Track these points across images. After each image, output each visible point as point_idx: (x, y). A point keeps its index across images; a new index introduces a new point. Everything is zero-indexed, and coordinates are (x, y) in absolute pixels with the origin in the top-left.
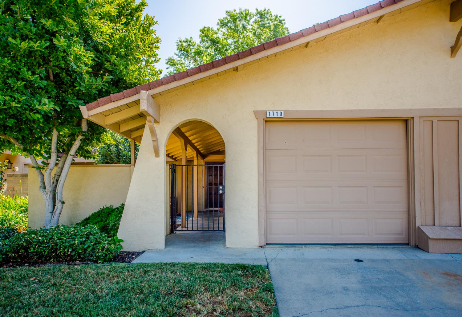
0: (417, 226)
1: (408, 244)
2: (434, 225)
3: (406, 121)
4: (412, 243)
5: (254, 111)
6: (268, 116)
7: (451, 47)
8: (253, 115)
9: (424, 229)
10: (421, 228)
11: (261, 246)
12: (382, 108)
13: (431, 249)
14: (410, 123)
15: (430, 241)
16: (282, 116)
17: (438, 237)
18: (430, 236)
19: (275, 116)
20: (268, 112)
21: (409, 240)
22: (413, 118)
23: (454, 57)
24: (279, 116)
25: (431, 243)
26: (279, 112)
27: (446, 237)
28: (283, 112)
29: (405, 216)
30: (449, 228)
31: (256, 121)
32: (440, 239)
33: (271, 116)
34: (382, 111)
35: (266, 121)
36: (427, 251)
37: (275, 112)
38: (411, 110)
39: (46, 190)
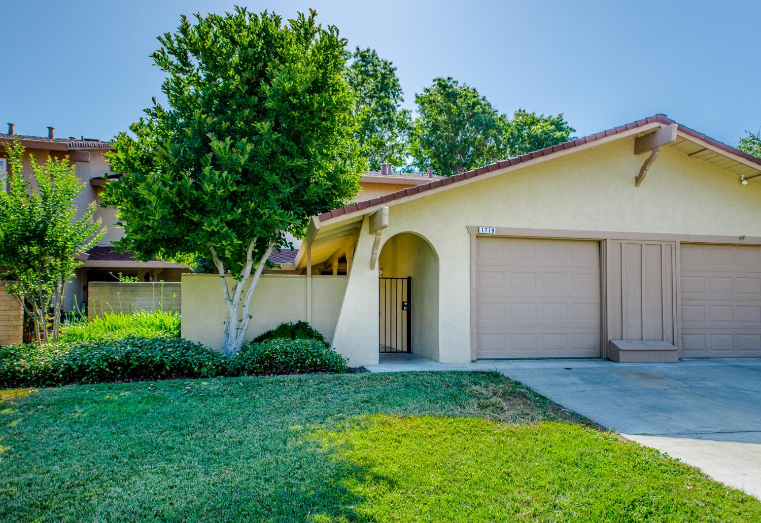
0: (609, 340)
1: (600, 358)
2: (622, 339)
3: (599, 242)
4: (604, 356)
5: (467, 227)
6: (481, 232)
7: (636, 177)
8: (466, 230)
9: (615, 342)
10: (613, 341)
11: (473, 361)
12: (580, 229)
13: (621, 360)
14: (603, 245)
15: (620, 352)
16: (494, 233)
17: (627, 349)
18: (621, 348)
19: (488, 232)
20: (481, 229)
21: (601, 354)
22: (606, 240)
23: (638, 186)
24: (491, 233)
25: (621, 354)
26: (491, 229)
27: (633, 349)
28: (495, 229)
29: (598, 330)
30: (634, 341)
31: (468, 237)
32: (628, 350)
33: (484, 232)
34: (581, 232)
35: (477, 237)
36: (618, 361)
37: (488, 229)
38: (604, 232)
39: (234, 302)
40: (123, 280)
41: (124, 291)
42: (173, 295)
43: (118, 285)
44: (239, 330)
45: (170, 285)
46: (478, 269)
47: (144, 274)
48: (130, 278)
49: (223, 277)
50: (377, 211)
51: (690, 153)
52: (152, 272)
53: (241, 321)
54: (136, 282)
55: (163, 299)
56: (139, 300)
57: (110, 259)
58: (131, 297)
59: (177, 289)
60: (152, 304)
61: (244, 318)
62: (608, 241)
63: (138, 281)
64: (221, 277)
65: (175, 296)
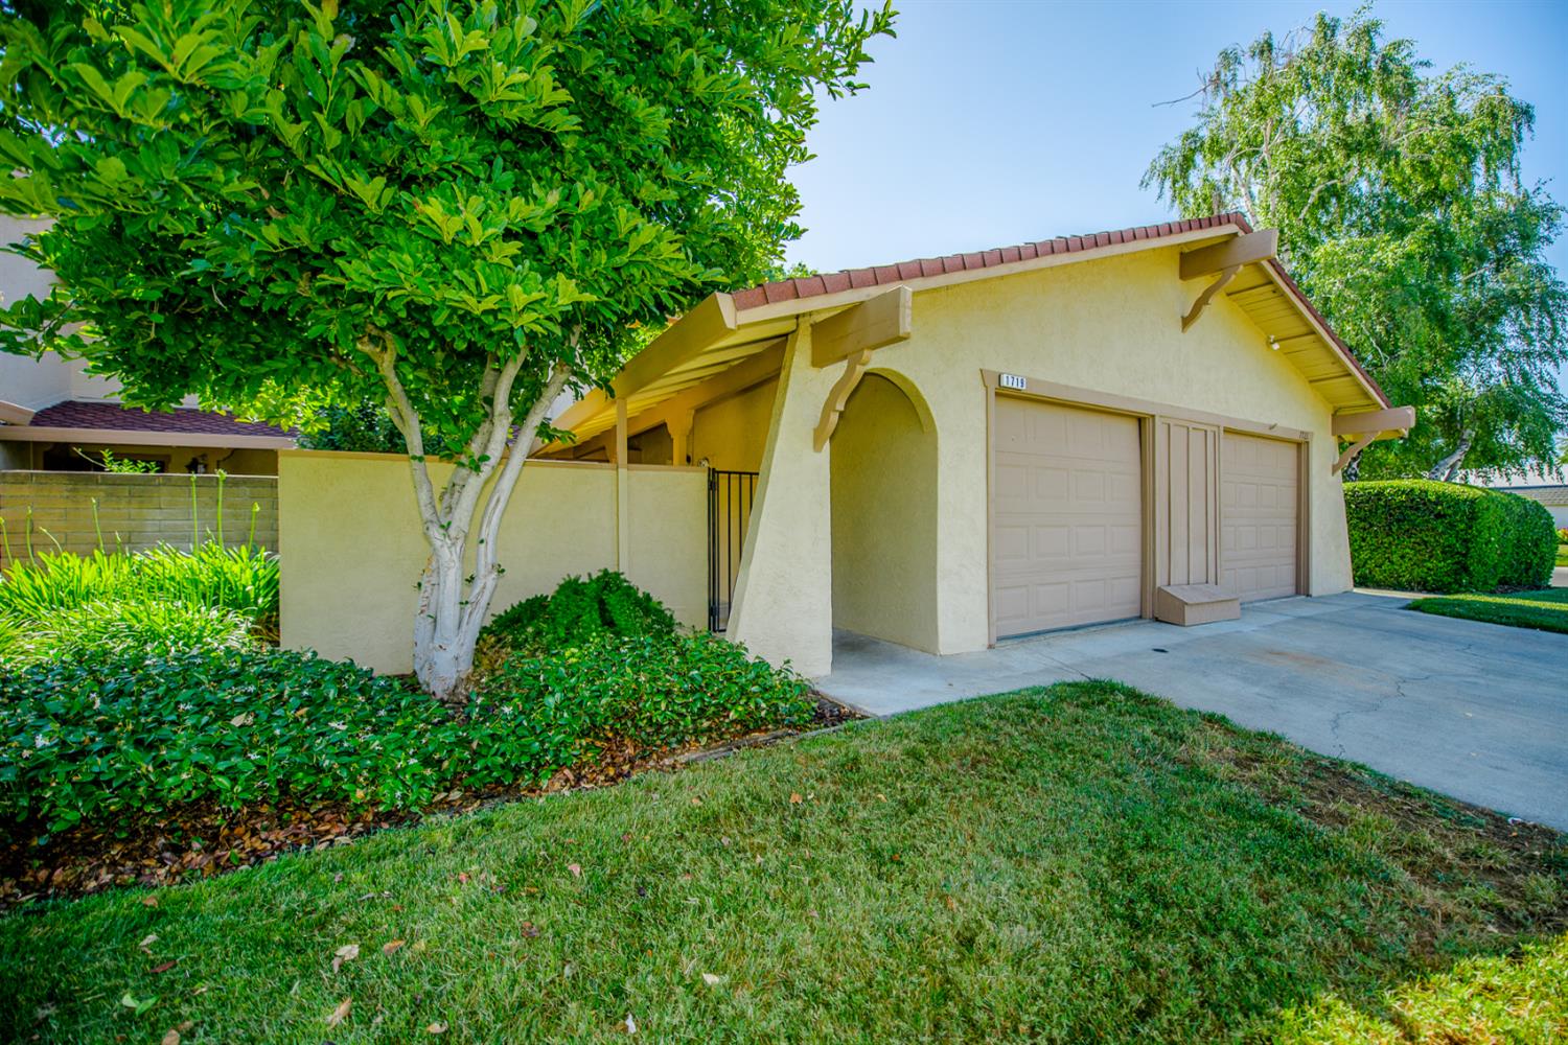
0: (1158, 585)
1: (1140, 617)
2: (1170, 584)
3: (1140, 421)
4: (1149, 614)
5: (981, 370)
6: (1004, 383)
7: (1183, 318)
8: (979, 377)
9: (1170, 591)
11: (991, 646)
13: (1187, 621)
14: (1148, 425)
15: (1186, 608)
16: (1024, 387)
18: (1187, 601)
19: (1014, 385)
20: (1004, 377)
21: (1142, 609)
22: (1153, 416)
24: (1019, 387)
26: (1020, 379)
28: (1025, 381)
29: (1139, 571)
30: (1185, 588)
31: (983, 391)
33: (1009, 385)
35: (997, 394)
36: (1181, 624)
37: (1015, 378)
38: (1153, 403)
39: (452, 532)
40: (115, 468)
41: (109, 495)
42: (253, 505)
43: (94, 481)
44: (468, 608)
45: (245, 482)
46: (997, 458)
47: (189, 460)
48: (135, 463)
49: (421, 459)
50: (862, 303)
51: (1230, 291)
52: (204, 456)
53: (471, 580)
54: (152, 473)
55: (225, 515)
56: (151, 517)
57: (100, 427)
58: (133, 512)
59: (266, 491)
60: (193, 527)
61: (482, 571)
62: (1157, 419)
63: (157, 472)
64: (414, 458)
65: (258, 509)
